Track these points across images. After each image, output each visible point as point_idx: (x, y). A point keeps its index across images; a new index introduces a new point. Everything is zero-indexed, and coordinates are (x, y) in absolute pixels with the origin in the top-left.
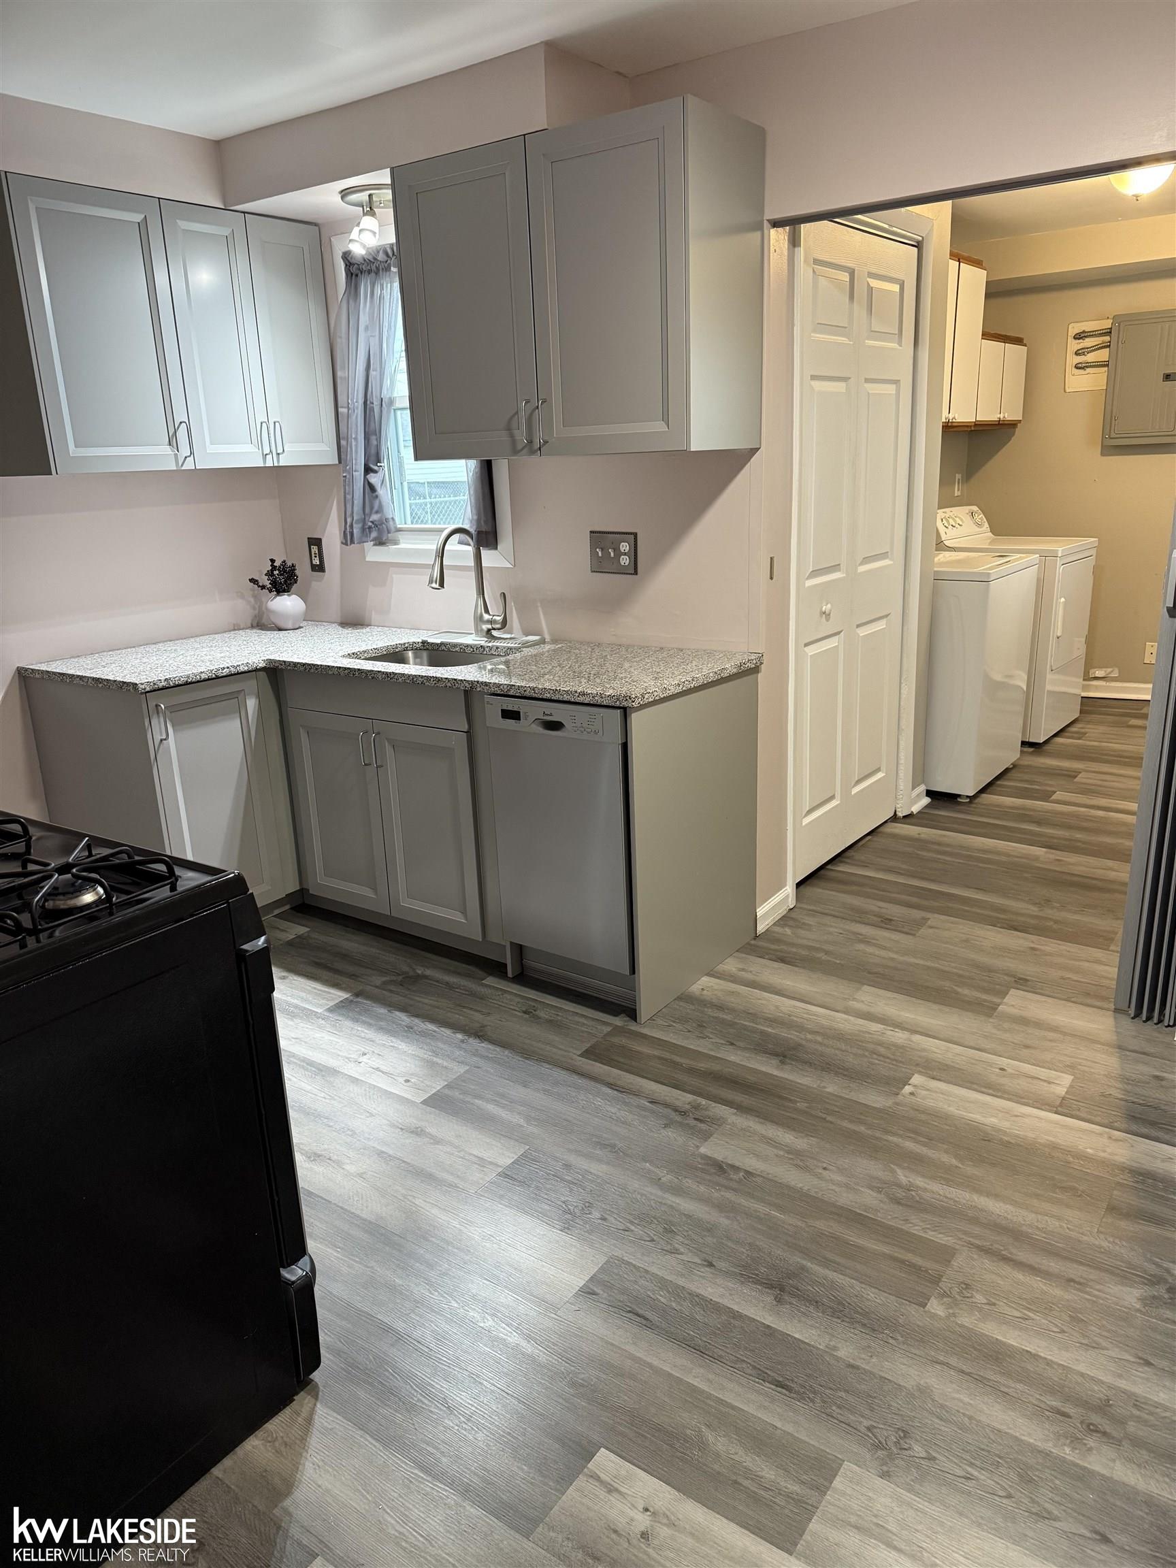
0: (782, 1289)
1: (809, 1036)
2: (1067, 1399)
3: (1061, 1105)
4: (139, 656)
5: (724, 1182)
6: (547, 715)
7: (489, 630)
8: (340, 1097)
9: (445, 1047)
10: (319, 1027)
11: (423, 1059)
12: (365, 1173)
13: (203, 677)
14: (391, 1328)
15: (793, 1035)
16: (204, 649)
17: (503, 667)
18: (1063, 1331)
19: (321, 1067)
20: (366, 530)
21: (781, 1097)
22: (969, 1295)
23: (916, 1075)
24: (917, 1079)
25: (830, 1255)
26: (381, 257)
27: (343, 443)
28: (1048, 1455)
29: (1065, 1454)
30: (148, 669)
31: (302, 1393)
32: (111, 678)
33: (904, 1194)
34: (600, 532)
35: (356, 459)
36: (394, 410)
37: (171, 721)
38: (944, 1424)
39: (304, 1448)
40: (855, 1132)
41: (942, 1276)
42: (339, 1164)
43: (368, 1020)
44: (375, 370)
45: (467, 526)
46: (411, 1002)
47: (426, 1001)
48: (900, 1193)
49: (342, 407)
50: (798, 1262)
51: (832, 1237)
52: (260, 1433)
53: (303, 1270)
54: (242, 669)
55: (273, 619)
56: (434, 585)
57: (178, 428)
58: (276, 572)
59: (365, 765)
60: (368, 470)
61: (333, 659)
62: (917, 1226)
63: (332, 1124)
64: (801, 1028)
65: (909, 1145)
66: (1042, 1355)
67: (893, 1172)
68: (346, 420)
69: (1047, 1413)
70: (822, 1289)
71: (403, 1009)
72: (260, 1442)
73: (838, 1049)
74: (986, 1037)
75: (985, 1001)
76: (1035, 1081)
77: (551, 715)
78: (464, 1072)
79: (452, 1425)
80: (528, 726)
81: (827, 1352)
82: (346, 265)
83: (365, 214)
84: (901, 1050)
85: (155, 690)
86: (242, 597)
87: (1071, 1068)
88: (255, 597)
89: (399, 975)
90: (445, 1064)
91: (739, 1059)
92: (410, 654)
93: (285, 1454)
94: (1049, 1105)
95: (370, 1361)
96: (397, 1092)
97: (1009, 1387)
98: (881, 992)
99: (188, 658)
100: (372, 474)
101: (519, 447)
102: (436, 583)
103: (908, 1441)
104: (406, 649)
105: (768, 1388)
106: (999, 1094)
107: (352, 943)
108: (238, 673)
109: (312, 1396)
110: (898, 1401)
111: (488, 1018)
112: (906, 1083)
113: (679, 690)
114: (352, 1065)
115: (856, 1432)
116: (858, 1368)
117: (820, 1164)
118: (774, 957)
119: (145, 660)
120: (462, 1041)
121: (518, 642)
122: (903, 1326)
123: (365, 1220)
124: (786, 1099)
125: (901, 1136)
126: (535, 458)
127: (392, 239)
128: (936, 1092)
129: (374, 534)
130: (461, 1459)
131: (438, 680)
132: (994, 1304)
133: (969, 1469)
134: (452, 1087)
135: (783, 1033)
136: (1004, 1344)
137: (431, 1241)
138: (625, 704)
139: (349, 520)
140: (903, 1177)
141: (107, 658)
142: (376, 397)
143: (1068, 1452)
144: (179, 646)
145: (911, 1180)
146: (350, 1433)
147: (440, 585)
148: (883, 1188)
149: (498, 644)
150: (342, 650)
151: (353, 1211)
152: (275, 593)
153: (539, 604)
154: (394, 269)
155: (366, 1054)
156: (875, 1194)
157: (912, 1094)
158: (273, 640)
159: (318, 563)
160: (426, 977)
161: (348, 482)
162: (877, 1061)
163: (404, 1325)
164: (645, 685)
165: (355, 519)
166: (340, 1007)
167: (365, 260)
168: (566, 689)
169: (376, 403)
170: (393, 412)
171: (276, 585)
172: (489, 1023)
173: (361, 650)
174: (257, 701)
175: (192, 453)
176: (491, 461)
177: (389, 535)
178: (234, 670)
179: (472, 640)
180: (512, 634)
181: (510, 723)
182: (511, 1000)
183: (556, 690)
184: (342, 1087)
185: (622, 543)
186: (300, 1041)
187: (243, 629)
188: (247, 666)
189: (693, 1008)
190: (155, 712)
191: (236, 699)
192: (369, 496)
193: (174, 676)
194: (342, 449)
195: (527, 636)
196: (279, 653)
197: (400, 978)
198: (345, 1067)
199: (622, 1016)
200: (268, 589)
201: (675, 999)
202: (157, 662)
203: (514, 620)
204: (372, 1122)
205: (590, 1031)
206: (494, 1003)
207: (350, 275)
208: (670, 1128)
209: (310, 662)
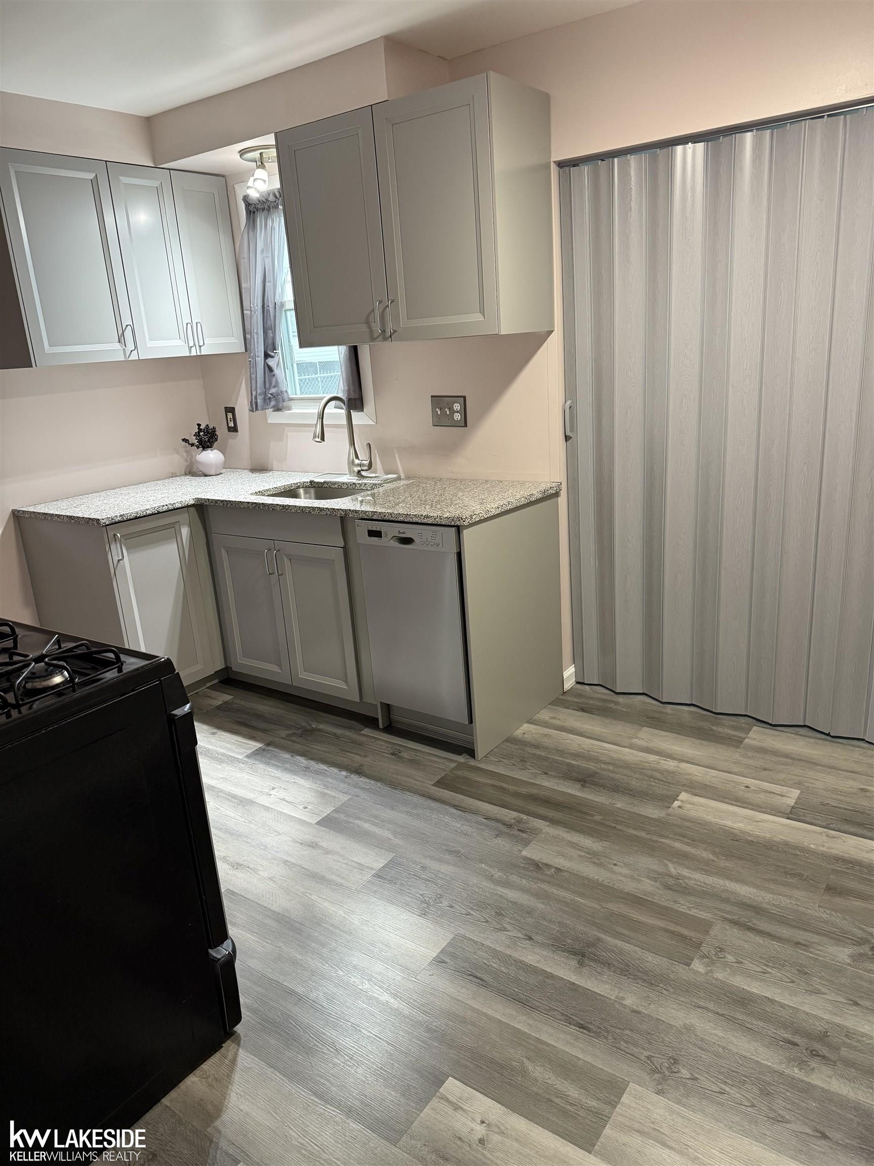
0: (583, 955)
1: (603, 766)
2: (797, 1032)
3: (791, 813)
4: (101, 499)
5: (541, 876)
6: (401, 533)
7: (359, 471)
8: (256, 822)
9: (334, 782)
10: (241, 769)
11: (316, 791)
12: (274, 877)
13: (148, 513)
14: (293, 991)
15: (591, 766)
16: (149, 492)
17: (370, 498)
18: (793, 982)
19: (241, 799)
20: (267, 400)
21: (581, 812)
22: (722, 956)
23: (683, 793)
24: (683, 796)
25: (619, 929)
26: (271, 198)
27: (248, 336)
28: (781, 1074)
29: (795, 1073)
30: (108, 508)
31: (228, 1041)
32: (80, 515)
33: (674, 882)
34: (438, 396)
35: (258, 348)
36: (285, 311)
37: (125, 546)
38: (703, 1052)
39: (230, 1082)
40: (636, 836)
41: (702, 943)
42: (255, 870)
43: (276, 763)
44: (269, 282)
45: (340, 395)
46: (309, 749)
47: (318, 748)
48: (671, 882)
49: (246, 310)
50: (595, 935)
51: (621, 916)
52: (197, 1072)
53: (227, 951)
55: (201, 468)
56: (317, 439)
57: (125, 330)
58: (202, 434)
59: (270, 574)
60: (267, 356)
61: (244, 496)
62: (684, 906)
63: (250, 841)
64: (597, 760)
65: (677, 845)
66: (777, 999)
67: (666, 865)
68: (250, 319)
69: (781, 1043)
70: (613, 954)
71: (302, 754)
72: (197, 1079)
73: (625, 775)
74: (735, 763)
75: (734, 736)
76: (772, 795)
77: (404, 533)
78: (347, 800)
79: (339, 1062)
80: (387, 541)
81: (616, 1001)
82: (246, 205)
83: (258, 167)
84: (672, 775)
85: (112, 524)
86: (178, 453)
87: (798, 785)
88: (187, 452)
89: (299, 729)
90: (333, 794)
91: (551, 784)
92: (301, 491)
93: (215, 1087)
94: (781, 812)
95: (279, 1016)
96: (298, 816)
97: (752, 1024)
98: (657, 732)
99: (138, 499)
100: (270, 359)
101: (376, 335)
102: (318, 437)
103: (676, 1065)
104: (299, 487)
105: (573, 1029)
106: (745, 805)
107: (266, 707)
108: (174, 509)
109: (236, 1044)
110: (669, 1036)
111: (366, 759)
112: (675, 799)
113: (498, 511)
114: (265, 797)
115: (638, 1060)
116: (639, 1013)
117: (611, 861)
118: (576, 708)
119: (106, 501)
120: (346, 777)
121: (381, 479)
122: (673, 981)
124: (586, 813)
125: (672, 839)
126: (388, 344)
127: (277, 185)
128: (697, 805)
129: (273, 403)
130: (346, 1087)
131: (321, 509)
132: (741, 963)
133: (723, 1086)
134: (339, 812)
135: (584, 764)
136: (748, 992)
137: (324, 927)
138: (458, 523)
139: (254, 393)
140: (673, 869)
141: (78, 501)
142: (271, 301)
143: (796, 1072)
144: (131, 490)
145: (679, 872)
146: (264, 1070)
147: (321, 439)
148: (658, 878)
149: (366, 481)
150: (251, 489)
151: (265, 905)
152: (201, 449)
153: (395, 451)
154: (281, 207)
155: (275, 789)
156: (652, 883)
157: (680, 807)
158: (200, 484)
159: (233, 426)
160: (319, 730)
161: (253, 365)
162: (654, 784)
163: (304, 989)
164: (473, 508)
165: (258, 392)
166: (256, 754)
167: (259, 201)
168: (414, 514)
169: (271, 306)
170: (284, 312)
171: (202, 443)
172: (366, 763)
173: (265, 489)
174: (189, 529)
175: (136, 347)
176: (357, 346)
177: (284, 403)
178: (171, 507)
179: (347, 479)
180: (376, 473)
181: (375, 540)
182: (382, 745)
183: (408, 514)
184: (257, 814)
185: (455, 404)
186: (227, 780)
187: (178, 476)
188: (181, 504)
189: (517, 748)
190: (114, 540)
191: (174, 528)
192: (268, 376)
193: (127, 513)
194: (247, 341)
195: (387, 475)
196: (205, 493)
197: (300, 731)
198: (259, 799)
199: (463, 755)
200: (196, 446)
201: (503, 741)
202: (114, 503)
203: (378, 464)
204: (279, 839)
205: (441, 767)
206: (369, 748)
207: (249, 212)
208: (500, 837)
209: (227, 500)
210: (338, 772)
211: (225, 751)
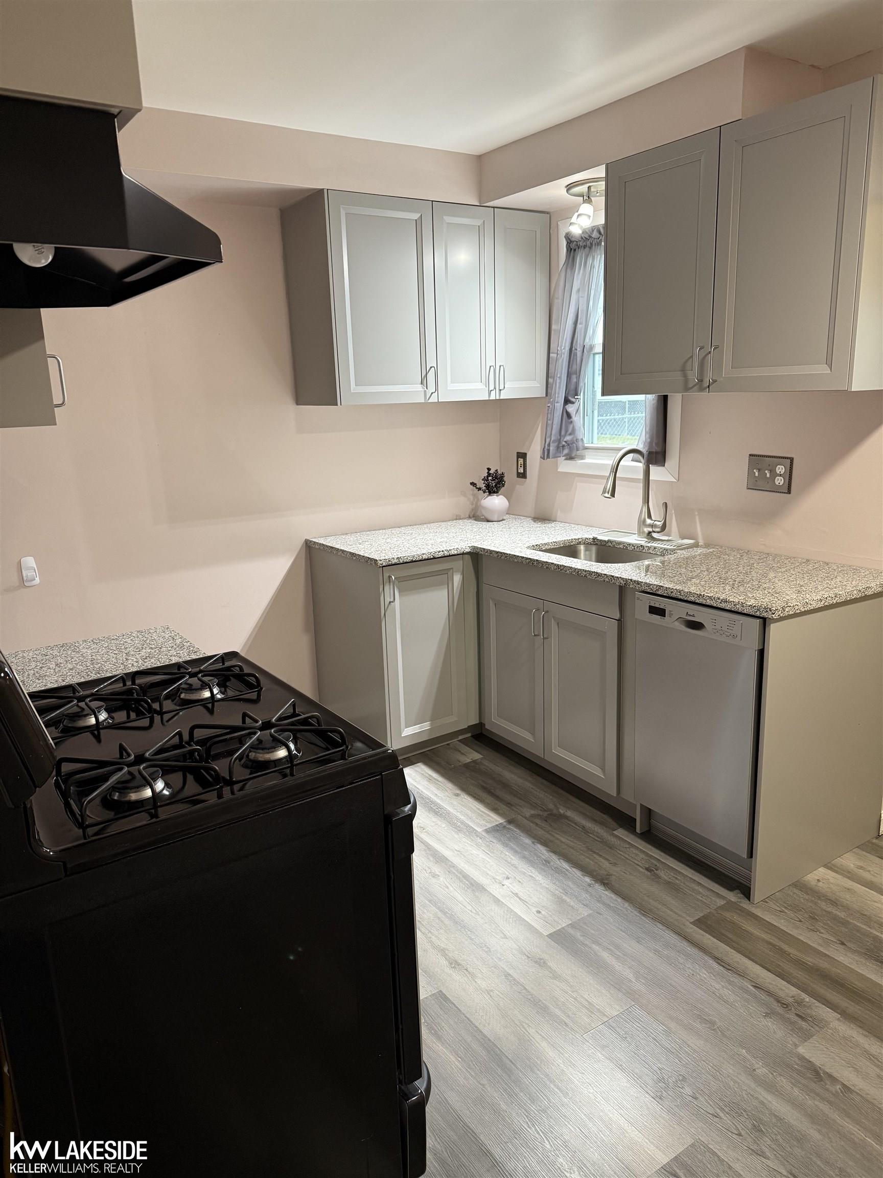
4: (385, 537)
5: (820, 1091)
6: (690, 615)
7: (650, 533)
8: (483, 914)
9: (574, 887)
10: (477, 845)
11: (554, 895)
12: (492, 990)
13: (424, 558)
16: (431, 534)
19: (472, 881)
20: (560, 448)
26: (595, 234)
27: (551, 380)
30: (389, 548)
32: (361, 553)
34: (759, 456)
35: (558, 394)
36: (594, 354)
37: (398, 588)
42: (473, 975)
43: (515, 847)
44: (580, 324)
45: (640, 447)
46: (552, 838)
47: (563, 840)
49: (552, 353)
53: (421, 1087)
54: (453, 552)
55: (484, 513)
56: (606, 495)
57: (429, 371)
58: (490, 478)
59: (535, 635)
60: (567, 401)
61: (520, 549)
63: (473, 937)
71: (545, 844)
77: (693, 616)
78: (587, 916)
80: (673, 621)
82: (568, 243)
83: (584, 202)
85: (389, 566)
86: (465, 495)
88: (474, 495)
89: (545, 811)
90: (572, 903)
91: (848, 961)
92: (582, 547)
96: (528, 920)
99: (418, 541)
100: (570, 405)
101: (690, 386)
102: (608, 493)
104: (579, 543)
107: (513, 776)
108: (450, 556)
111: (615, 868)
113: (820, 604)
114: (497, 886)
119: (389, 540)
120: (589, 885)
121: (674, 544)
123: (486, 1037)
126: (705, 394)
127: (602, 220)
129: (566, 451)
131: (599, 575)
134: (575, 928)
137: (537, 1075)
138: (765, 615)
139: (548, 440)
141: (364, 537)
142: (580, 344)
144: (414, 531)
147: (611, 495)
149: (656, 545)
150: (528, 541)
151: (477, 1024)
152: (488, 493)
153: (696, 513)
154: (603, 244)
155: (509, 878)
158: (481, 530)
159: (522, 472)
160: (567, 818)
161: (551, 410)
164: (788, 597)
165: (552, 439)
166: (495, 830)
167: (582, 238)
168: (709, 595)
169: (579, 349)
170: (592, 355)
171: (489, 488)
172: (615, 873)
173: (543, 543)
174: (462, 576)
175: (437, 389)
176: (667, 395)
177: (578, 452)
178: (446, 553)
179: (634, 539)
180: (670, 536)
181: (656, 618)
182: (637, 855)
183: (701, 595)
184: (486, 905)
185: (779, 466)
186: (461, 854)
187: (462, 519)
188: (457, 550)
189: (807, 898)
190: (388, 581)
191: (447, 575)
192: (565, 422)
193: (404, 555)
194: (549, 386)
195: (682, 539)
196: (482, 541)
197: (545, 814)
198: (491, 887)
199: (735, 892)
200: (483, 490)
201: (790, 885)
202: (396, 543)
203: (673, 525)
204: (505, 944)
205: (705, 901)
206: (621, 854)
207: (569, 250)
208: (771, 1018)
209: (502, 551)
210: (582, 877)
211: (465, 818)
